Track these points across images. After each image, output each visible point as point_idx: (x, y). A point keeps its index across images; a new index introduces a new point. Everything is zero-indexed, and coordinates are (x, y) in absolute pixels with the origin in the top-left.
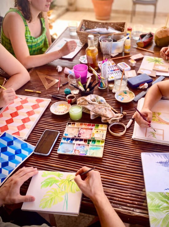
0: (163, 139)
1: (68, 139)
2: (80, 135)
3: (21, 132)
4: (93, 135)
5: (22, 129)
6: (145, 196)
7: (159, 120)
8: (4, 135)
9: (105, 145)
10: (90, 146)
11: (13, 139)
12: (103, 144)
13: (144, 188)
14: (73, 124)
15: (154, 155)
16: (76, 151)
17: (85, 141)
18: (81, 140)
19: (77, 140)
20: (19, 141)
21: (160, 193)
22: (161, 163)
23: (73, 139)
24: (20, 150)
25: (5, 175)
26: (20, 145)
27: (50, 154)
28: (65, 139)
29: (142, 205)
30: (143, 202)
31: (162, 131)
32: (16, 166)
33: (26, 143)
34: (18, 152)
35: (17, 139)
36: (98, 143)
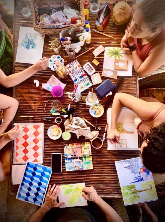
0: (126, 147)
1: (69, 159)
2: (75, 154)
3: (37, 159)
4: (83, 153)
5: (37, 157)
6: (120, 187)
7: (123, 130)
8: (28, 164)
9: (92, 159)
10: (84, 162)
11: (35, 166)
12: (91, 159)
13: (119, 182)
14: (67, 145)
15: (122, 162)
16: (76, 167)
17: (80, 158)
18: (77, 158)
19: (74, 158)
20: (40, 166)
21: (127, 186)
22: (126, 167)
23: (71, 159)
24: (43, 172)
25: (44, 191)
26: (42, 169)
27: (62, 173)
28: (67, 159)
29: (119, 192)
30: (119, 190)
31: (125, 140)
32: (47, 185)
33: (44, 167)
34: (43, 174)
35: (37, 165)
36: (88, 158)
